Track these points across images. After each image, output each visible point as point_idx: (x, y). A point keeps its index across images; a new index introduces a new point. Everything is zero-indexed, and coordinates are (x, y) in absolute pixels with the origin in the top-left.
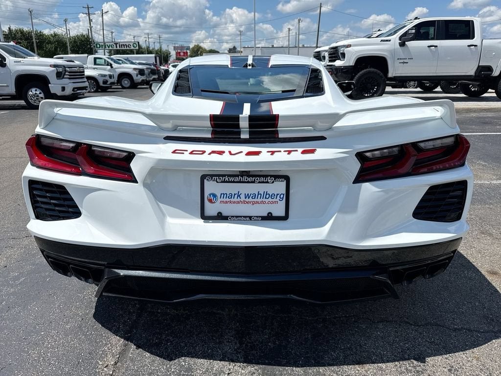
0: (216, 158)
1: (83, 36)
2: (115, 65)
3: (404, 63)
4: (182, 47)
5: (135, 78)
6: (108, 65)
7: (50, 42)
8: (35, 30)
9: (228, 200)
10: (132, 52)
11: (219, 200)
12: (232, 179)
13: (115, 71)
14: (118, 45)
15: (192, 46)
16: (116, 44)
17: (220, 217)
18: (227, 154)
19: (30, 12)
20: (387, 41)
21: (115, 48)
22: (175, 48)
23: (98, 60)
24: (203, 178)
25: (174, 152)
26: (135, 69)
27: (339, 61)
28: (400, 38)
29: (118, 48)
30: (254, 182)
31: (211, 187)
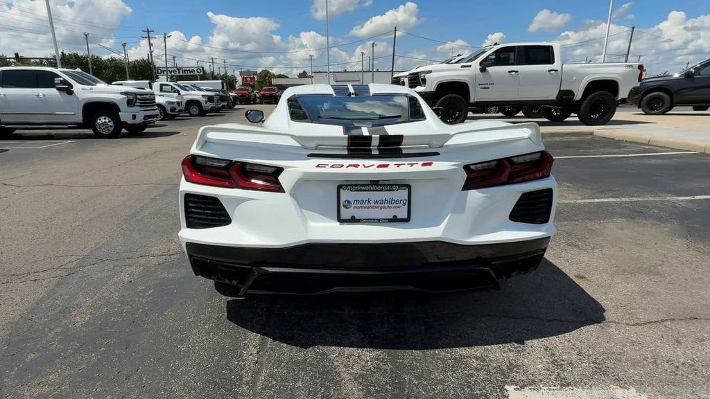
0: (352, 170)
1: (143, 60)
2: (182, 92)
3: (485, 88)
4: (248, 72)
5: (204, 104)
6: (175, 92)
7: (106, 67)
8: (91, 55)
9: (360, 205)
10: (195, 78)
11: (353, 205)
12: (363, 188)
13: (183, 99)
14: (181, 71)
15: (259, 71)
16: (179, 70)
17: (353, 220)
18: (361, 167)
19: (86, 35)
20: (467, 66)
21: (178, 74)
22: (241, 73)
23: (164, 87)
24: (339, 187)
25: (318, 166)
26: (203, 96)
27: (420, 87)
28: (481, 64)
29: (181, 74)
30: (382, 191)
31: (346, 195)
